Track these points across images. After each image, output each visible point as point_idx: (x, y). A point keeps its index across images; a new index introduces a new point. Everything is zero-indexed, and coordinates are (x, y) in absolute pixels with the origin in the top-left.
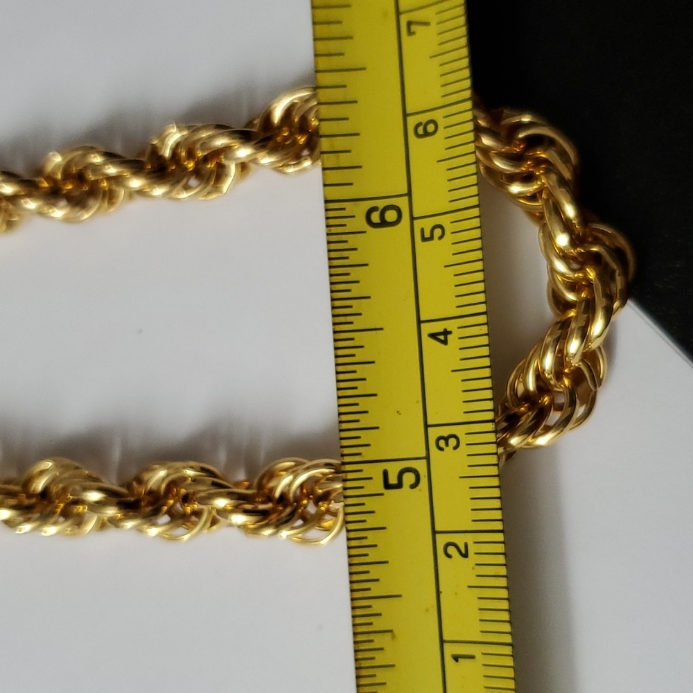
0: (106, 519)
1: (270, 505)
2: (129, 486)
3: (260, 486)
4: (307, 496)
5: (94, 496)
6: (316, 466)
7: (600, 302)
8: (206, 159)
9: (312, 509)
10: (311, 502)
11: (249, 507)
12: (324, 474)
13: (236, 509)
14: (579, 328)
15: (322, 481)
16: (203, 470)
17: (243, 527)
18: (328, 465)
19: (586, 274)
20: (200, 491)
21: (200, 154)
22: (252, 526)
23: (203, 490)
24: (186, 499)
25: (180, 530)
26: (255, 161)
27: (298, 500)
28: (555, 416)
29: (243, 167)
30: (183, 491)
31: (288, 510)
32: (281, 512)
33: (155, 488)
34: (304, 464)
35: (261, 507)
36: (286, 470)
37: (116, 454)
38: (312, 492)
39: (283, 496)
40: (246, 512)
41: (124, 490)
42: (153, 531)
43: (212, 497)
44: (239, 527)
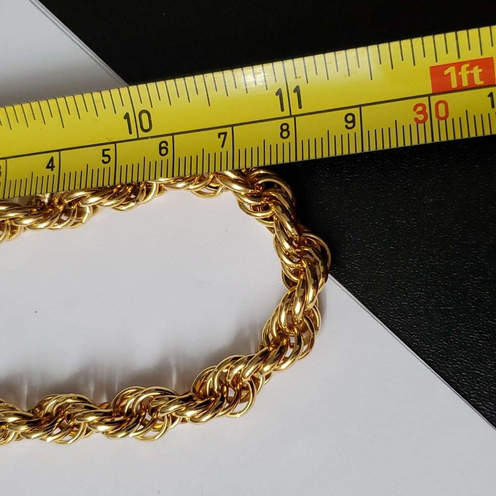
0: (20, 433)
1: (122, 418)
2: (33, 412)
3: (116, 407)
4: (145, 410)
5: (11, 419)
6: (150, 391)
7: (310, 282)
8: (70, 204)
9: (148, 417)
10: (147, 413)
11: (108, 420)
12: (154, 396)
13: (101, 422)
14: (300, 297)
15: (154, 400)
16: (79, 398)
17: (105, 433)
18: (157, 390)
19: (302, 264)
20: (77, 413)
21: (66, 202)
22: (111, 432)
23: (79, 411)
24: (69, 417)
25: (68, 437)
26: (100, 204)
27: (139, 413)
28: (290, 351)
29: (95, 208)
30: (67, 413)
31: (134, 420)
32: (130, 421)
33: (50, 411)
34: (142, 390)
35: (117, 419)
36: (131, 394)
37: (26, 391)
38: (148, 407)
39: (130, 411)
40: (107, 424)
41: (30, 415)
42: (50, 439)
43: (84, 415)
44: (103, 433)
